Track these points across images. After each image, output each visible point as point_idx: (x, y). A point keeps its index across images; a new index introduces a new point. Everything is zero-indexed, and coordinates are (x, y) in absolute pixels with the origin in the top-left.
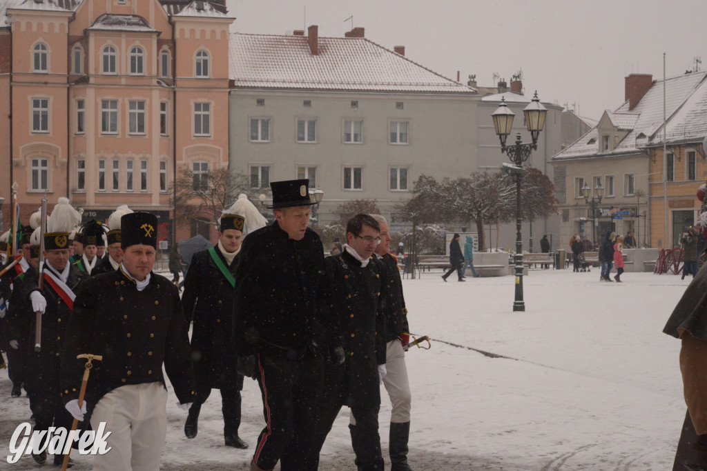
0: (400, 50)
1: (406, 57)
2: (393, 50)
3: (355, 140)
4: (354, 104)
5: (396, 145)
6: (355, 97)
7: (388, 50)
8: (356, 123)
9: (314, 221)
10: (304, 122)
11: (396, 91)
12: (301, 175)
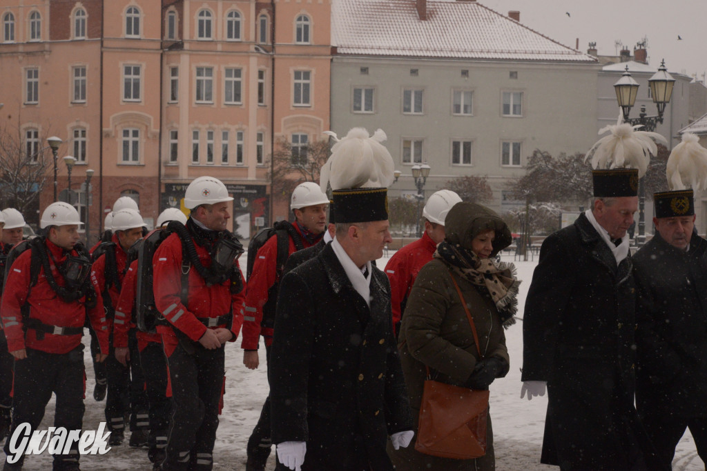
0: (515, 16)
1: (521, 22)
2: (507, 15)
3: (466, 111)
4: (465, 73)
5: (509, 117)
6: (465, 66)
7: (502, 16)
8: (466, 93)
9: (420, 198)
10: (410, 92)
11: (510, 60)
12: (407, 149)
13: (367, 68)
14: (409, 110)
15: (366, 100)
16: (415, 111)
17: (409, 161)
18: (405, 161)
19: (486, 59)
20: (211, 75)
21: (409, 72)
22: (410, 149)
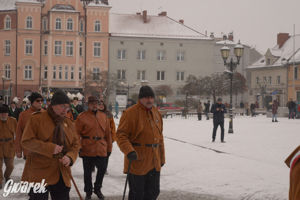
0: (181, 22)
1: (184, 24)
2: (178, 21)
3: (162, 59)
4: (162, 44)
5: (179, 62)
6: (162, 41)
7: (176, 22)
8: (162, 52)
10: (140, 51)
11: (179, 39)
12: (139, 74)
13: (123, 42)
14: (140, 59)
15: (122, 54)
16: (142, 59)
17: (140, 79)
18: (138, 79)
19: (170, 39)
20: (61, 44)
21: (140, 43)
22: (140, 74)
